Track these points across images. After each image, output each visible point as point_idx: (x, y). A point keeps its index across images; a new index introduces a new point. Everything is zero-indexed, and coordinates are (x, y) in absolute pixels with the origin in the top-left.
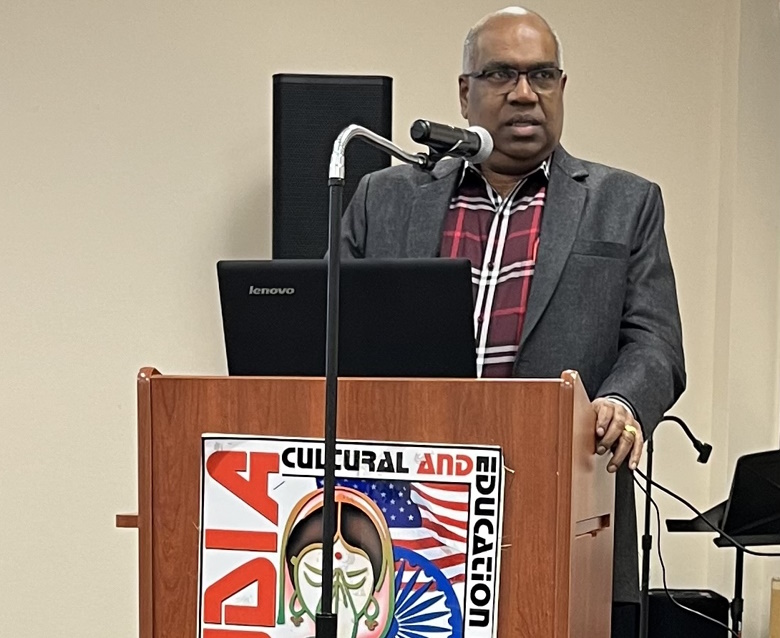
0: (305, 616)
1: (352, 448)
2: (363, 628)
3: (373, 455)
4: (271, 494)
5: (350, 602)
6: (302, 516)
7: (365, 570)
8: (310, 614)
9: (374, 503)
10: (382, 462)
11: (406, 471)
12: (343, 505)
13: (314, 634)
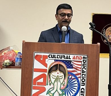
0: (52, 84)
1: (61, 55)
2: (62, 86)
3: (65, 56)
4: (46, 62)
5: (60, 81)
6: (52, 66)
7: (63, 76)
8: (52, 83)
9: (65, 64)
10: (66, 57)
11: (70, 59)
12: (59, 64)
13: (53, 87)
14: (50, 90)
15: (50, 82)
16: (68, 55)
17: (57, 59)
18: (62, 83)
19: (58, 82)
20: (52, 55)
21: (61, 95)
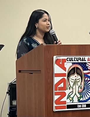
0: (71, 88)
1: (77, 57)
2: (80, 89)
4: (65, 66)
5: (77, 84)
6: (70, 70)
10: (82, 59)
11: (86, 61)
12: (76, 67)
13: (72, 91)
14: (70, 94)
15: (70, 86)
16: (84, 57)
17: (74, 62)
18: (80, 86)
19: (76, 85)
20: (69, 58)
21: (79, 98)
